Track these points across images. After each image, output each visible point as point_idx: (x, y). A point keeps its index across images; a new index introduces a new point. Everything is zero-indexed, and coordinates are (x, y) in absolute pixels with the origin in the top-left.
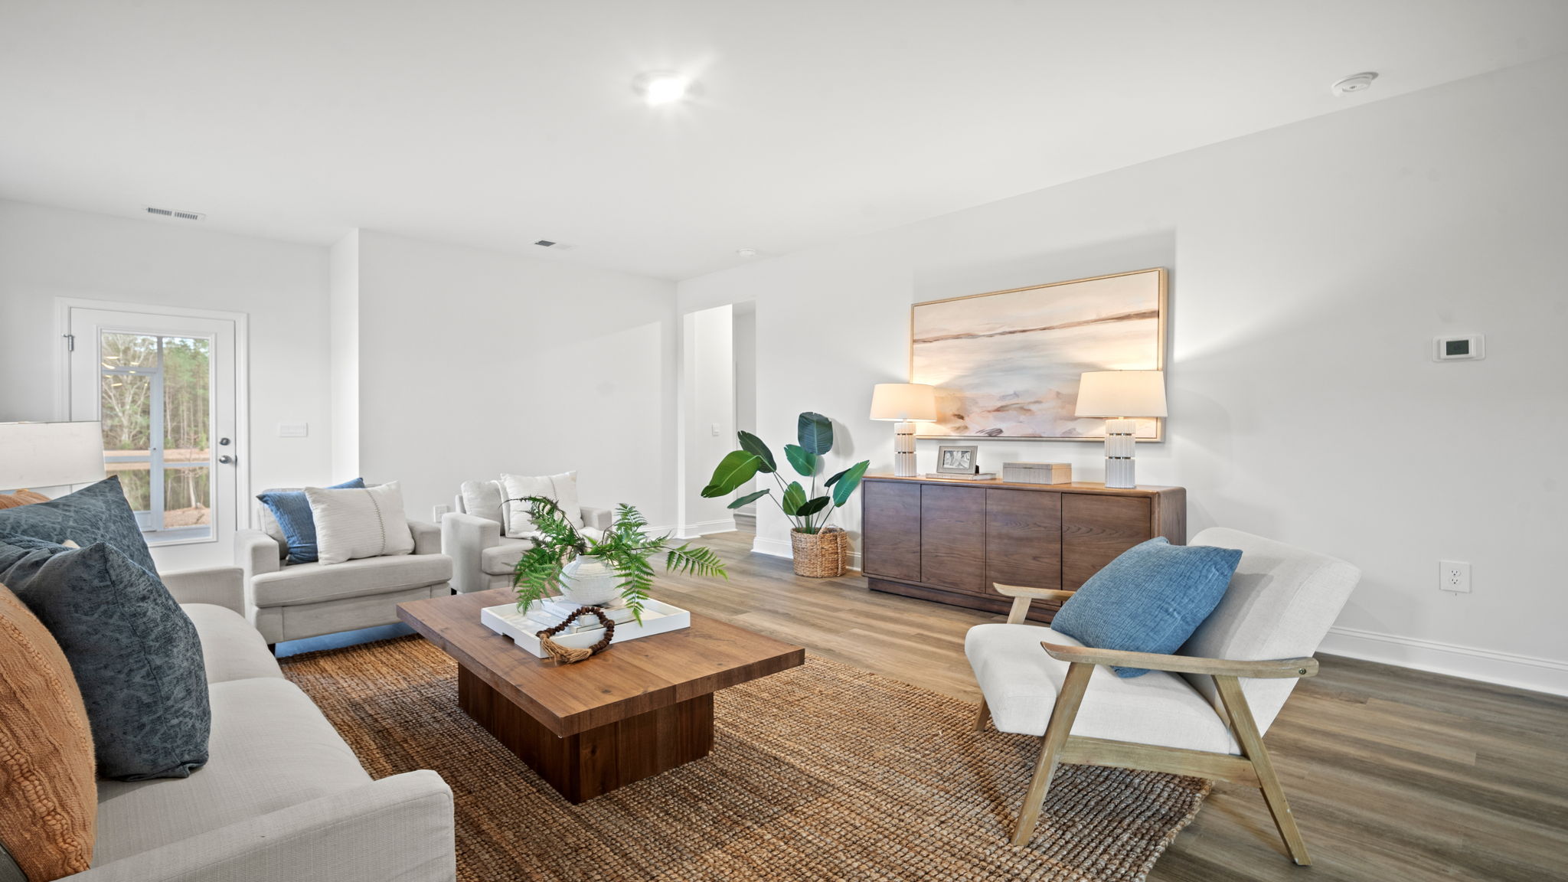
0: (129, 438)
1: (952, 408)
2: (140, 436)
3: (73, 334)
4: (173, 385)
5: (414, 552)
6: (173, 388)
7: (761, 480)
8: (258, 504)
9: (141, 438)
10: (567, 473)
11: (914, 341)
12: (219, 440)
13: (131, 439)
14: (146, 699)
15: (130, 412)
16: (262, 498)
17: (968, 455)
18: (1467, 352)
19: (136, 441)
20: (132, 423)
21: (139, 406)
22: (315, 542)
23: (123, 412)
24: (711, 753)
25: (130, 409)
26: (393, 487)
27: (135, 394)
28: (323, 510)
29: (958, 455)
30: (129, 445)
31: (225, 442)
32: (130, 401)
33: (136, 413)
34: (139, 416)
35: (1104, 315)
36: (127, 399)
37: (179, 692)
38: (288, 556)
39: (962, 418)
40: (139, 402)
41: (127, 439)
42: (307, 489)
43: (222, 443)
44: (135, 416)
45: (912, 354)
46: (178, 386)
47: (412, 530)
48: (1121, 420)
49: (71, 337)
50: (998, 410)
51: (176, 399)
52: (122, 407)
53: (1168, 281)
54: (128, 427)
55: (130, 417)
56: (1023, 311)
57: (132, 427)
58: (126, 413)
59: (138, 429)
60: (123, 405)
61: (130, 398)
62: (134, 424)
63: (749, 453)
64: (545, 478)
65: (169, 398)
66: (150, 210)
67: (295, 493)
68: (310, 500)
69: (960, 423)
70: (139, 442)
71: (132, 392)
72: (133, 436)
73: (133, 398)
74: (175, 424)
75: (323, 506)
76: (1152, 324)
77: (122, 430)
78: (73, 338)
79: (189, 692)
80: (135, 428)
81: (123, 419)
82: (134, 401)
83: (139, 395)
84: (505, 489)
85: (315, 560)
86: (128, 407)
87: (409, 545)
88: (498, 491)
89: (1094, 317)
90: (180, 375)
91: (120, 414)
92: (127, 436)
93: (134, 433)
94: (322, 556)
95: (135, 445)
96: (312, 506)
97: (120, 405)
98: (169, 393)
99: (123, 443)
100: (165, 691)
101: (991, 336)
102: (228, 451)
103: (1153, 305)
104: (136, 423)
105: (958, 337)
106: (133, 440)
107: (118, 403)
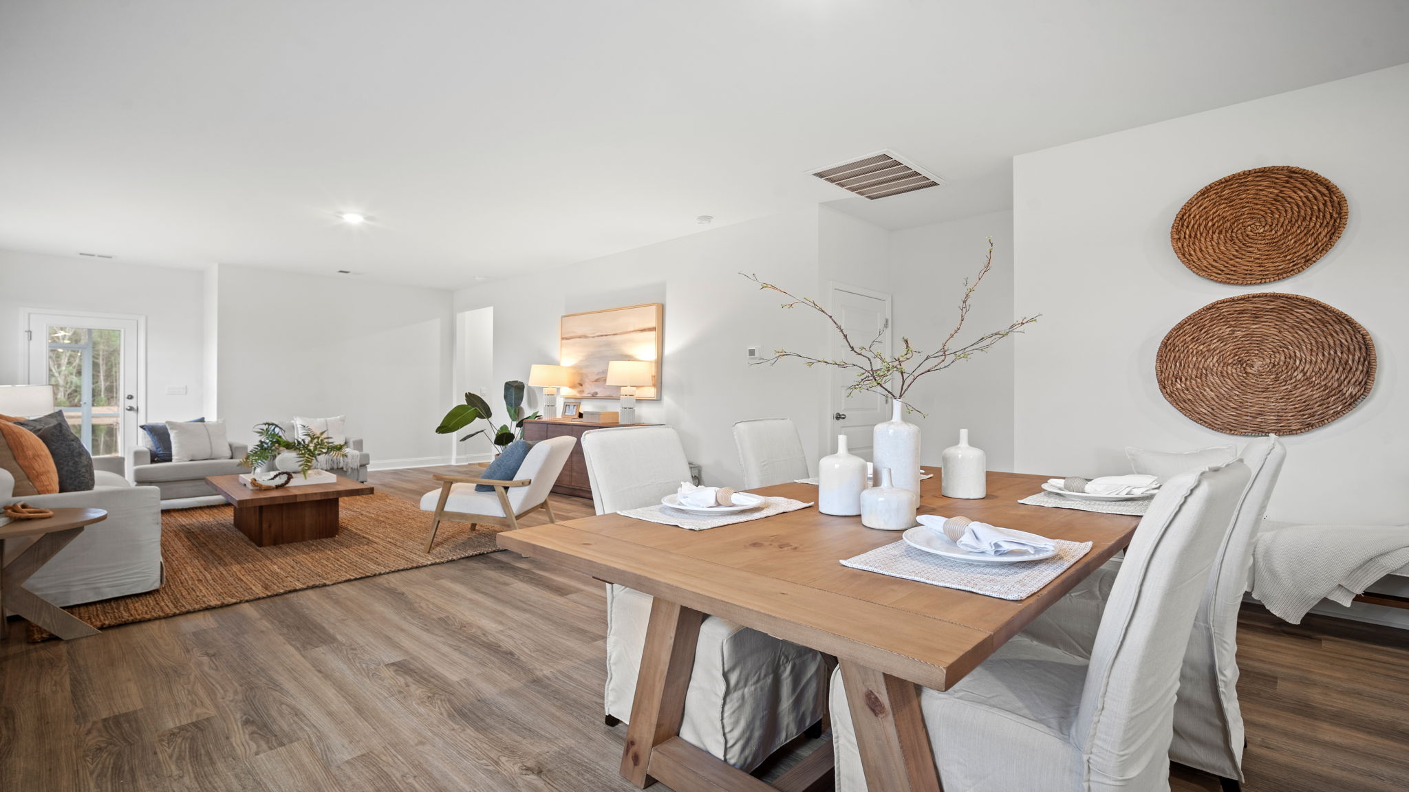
0: (65, 396)
1: (577, 381)
2: (75, 394)
3: (31, 329)
4: (107, 348)
5: (232, 458)
6: (107, 351)
7: (478, 423)
8: (141, 430)
9: (76, 396)
10: (338, 417)
11: (563, 339)
12: (126, 396)
13: (66, 397)
14: (73, 470)
15: (66, 372)
16: (142, 427)
17: (576, 407)
18: (754, 355)
19: (71, 399)
20: (67, 383)
21: (74, 368)
22: (171, 451)
23: (60, 373)
24: (337, 536)
25: (65, 370)
26: (221, 422)
27: (71, 356)
28: (176, 433)
29: (572, 407)
30: (64, 403)
31: (130, 397)
32: (65, 363)
33: (71, 374)
34: (74, 377)
35: (636, 329)
36: (63, 361)
37: (84, 470)
38: (155, 458)
39: (581, 385)
40: (74, 365)
41: (63, 397)
42: (167, 422)
43: (128, 398)
44: (71, 376)
45: (561, 346)
46: (112, 350)
47: (231, 446)
48: (629, 387)
49: (30, 332)
50: (596, 381)
51: (109, 361)
52: (58, 368)
53: (662, 310)
54: (63, 386)
55: (66, 377)
56: (606, 324)
57: (68, 386)
58: (62, 373)
59: (73, 388)
60: (59, 366)
61: (66, 360)
62: (69, 384)
63: (470, 406)
64: (322, 420)
65: (103, 360)
66: (81, 254)
67: (161, 425)
68: (168, 428)
69: (580, 389)
70: (74, 400)
71: (68, 354)
72: (69, 395)
73: (69, 359)
74: (108, 383)
75: (175, 431)
76: (653, 335)
77: (58, 389)
78: (31, 332)
79: (87, 471)
80: (70, 387)
81: (59, 379)
82: (69, 363)
83: (74, 357)
84: (296, 425)
85: (170, 460)
86: (64, 368)
87: (228, 454)
88: (293, 427)
89: (632, 329)
90: (114, 339)
91: (56, 374)
92: (63, 394)
93: (69, 391)
94: (174, 458)
95: (70, 402)
96: (170, 431)
97: (56, 366)
98: (103, 355)
99: (59, 401)
100: (79, 469)
101: (593, 337)
102: (132, 403)
103: (653, 324)
104: (72, 383)
105: (580, 337)
106: (68, 398)
107: (55, 364)
